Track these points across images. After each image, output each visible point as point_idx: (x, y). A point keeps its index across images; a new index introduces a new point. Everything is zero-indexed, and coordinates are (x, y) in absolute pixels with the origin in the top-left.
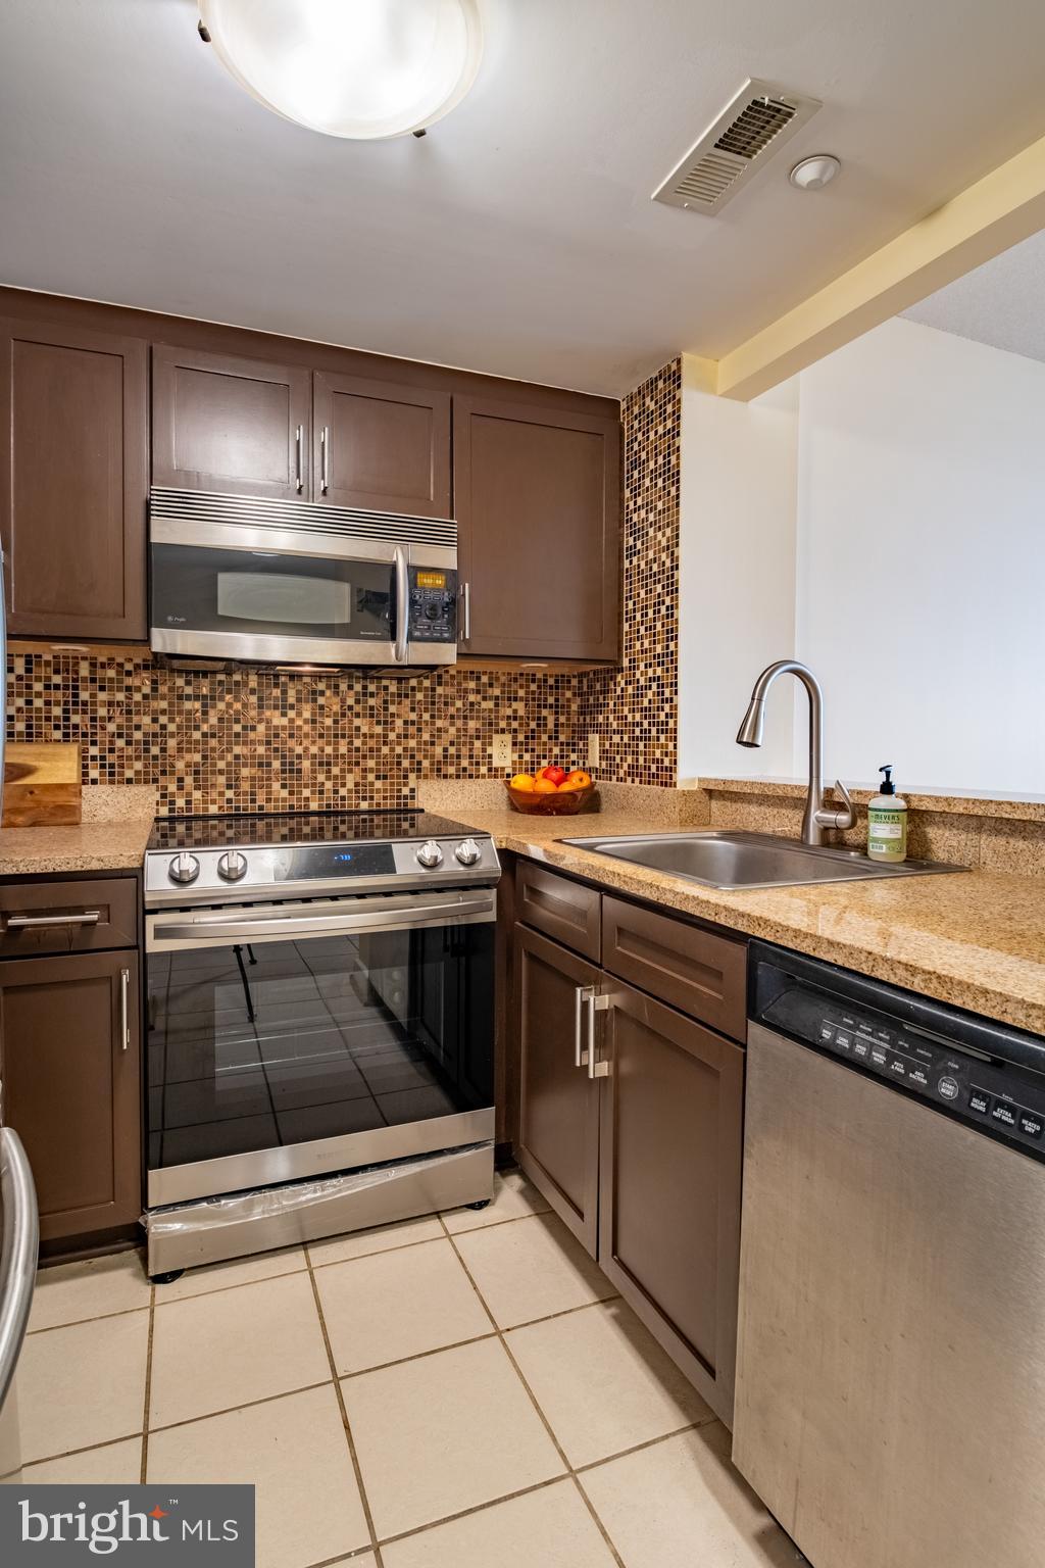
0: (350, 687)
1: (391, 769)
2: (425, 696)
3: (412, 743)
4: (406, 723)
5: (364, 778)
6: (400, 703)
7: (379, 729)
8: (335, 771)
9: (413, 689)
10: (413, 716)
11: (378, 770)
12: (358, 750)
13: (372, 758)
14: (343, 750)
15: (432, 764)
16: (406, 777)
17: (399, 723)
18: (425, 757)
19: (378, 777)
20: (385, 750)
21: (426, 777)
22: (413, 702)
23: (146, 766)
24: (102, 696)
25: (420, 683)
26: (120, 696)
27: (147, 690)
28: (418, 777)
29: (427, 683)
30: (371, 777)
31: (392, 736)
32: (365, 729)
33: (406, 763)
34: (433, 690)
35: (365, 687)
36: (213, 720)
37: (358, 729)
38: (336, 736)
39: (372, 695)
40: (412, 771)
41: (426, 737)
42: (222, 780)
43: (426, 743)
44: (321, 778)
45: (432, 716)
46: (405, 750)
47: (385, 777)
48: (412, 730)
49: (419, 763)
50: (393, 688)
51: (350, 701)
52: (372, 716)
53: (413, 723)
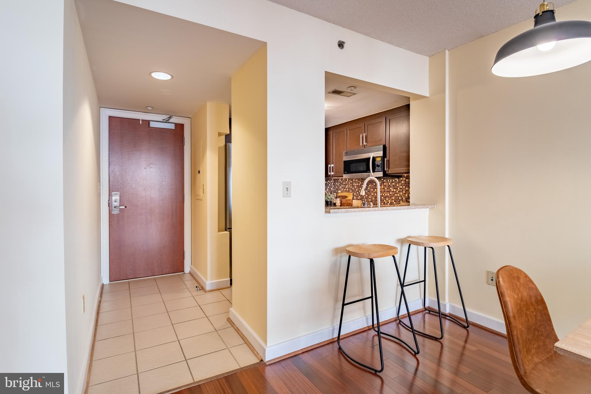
0: (390, 181)
1: (397, 200)
2: (404, 182)
3: (401, 193)
4: (400, 189)
5: (392, 201)
6: (399, 184)
7: (395, 190)
8: (387, 199)
9: (401, 180)
10: (401, 187)
11: (395, 200)
12: (391, 195)
13: (393, 197)
14: (388, 195)
15: (405, 199)
16: (400, 202)
17: (399, 188)
18: (404, 197)
19: (395, 201)
20: (396, 195)
21: (404, 202)
22: (401, 184)
23: (361, 197)
24: (356, 184)
25: (403, 179)
26: (358, 184)
27: (361, 183)
28: (402, 202)
29: (404, 179)
30: (393, 201)
31: (397, 192)
32: (392, 190)
33: (400, 198)
34: (406, 180)
35: (392, 181)
36: (369, 188)
37: (391, 190)
38: (387, 192)
39: (393, 182)
40: (401, 200)
41: (404, 192)
42: (370, 200)
43: (404, 193)
44: (385, 201)
45: (405, 187)
46: (400, 195)
47: (396, 201)
48: (401, 190)
49: (403, 198)
50: (397, 181)
51: (390, 184)
52: (393, 187)
53: (401, 188)
